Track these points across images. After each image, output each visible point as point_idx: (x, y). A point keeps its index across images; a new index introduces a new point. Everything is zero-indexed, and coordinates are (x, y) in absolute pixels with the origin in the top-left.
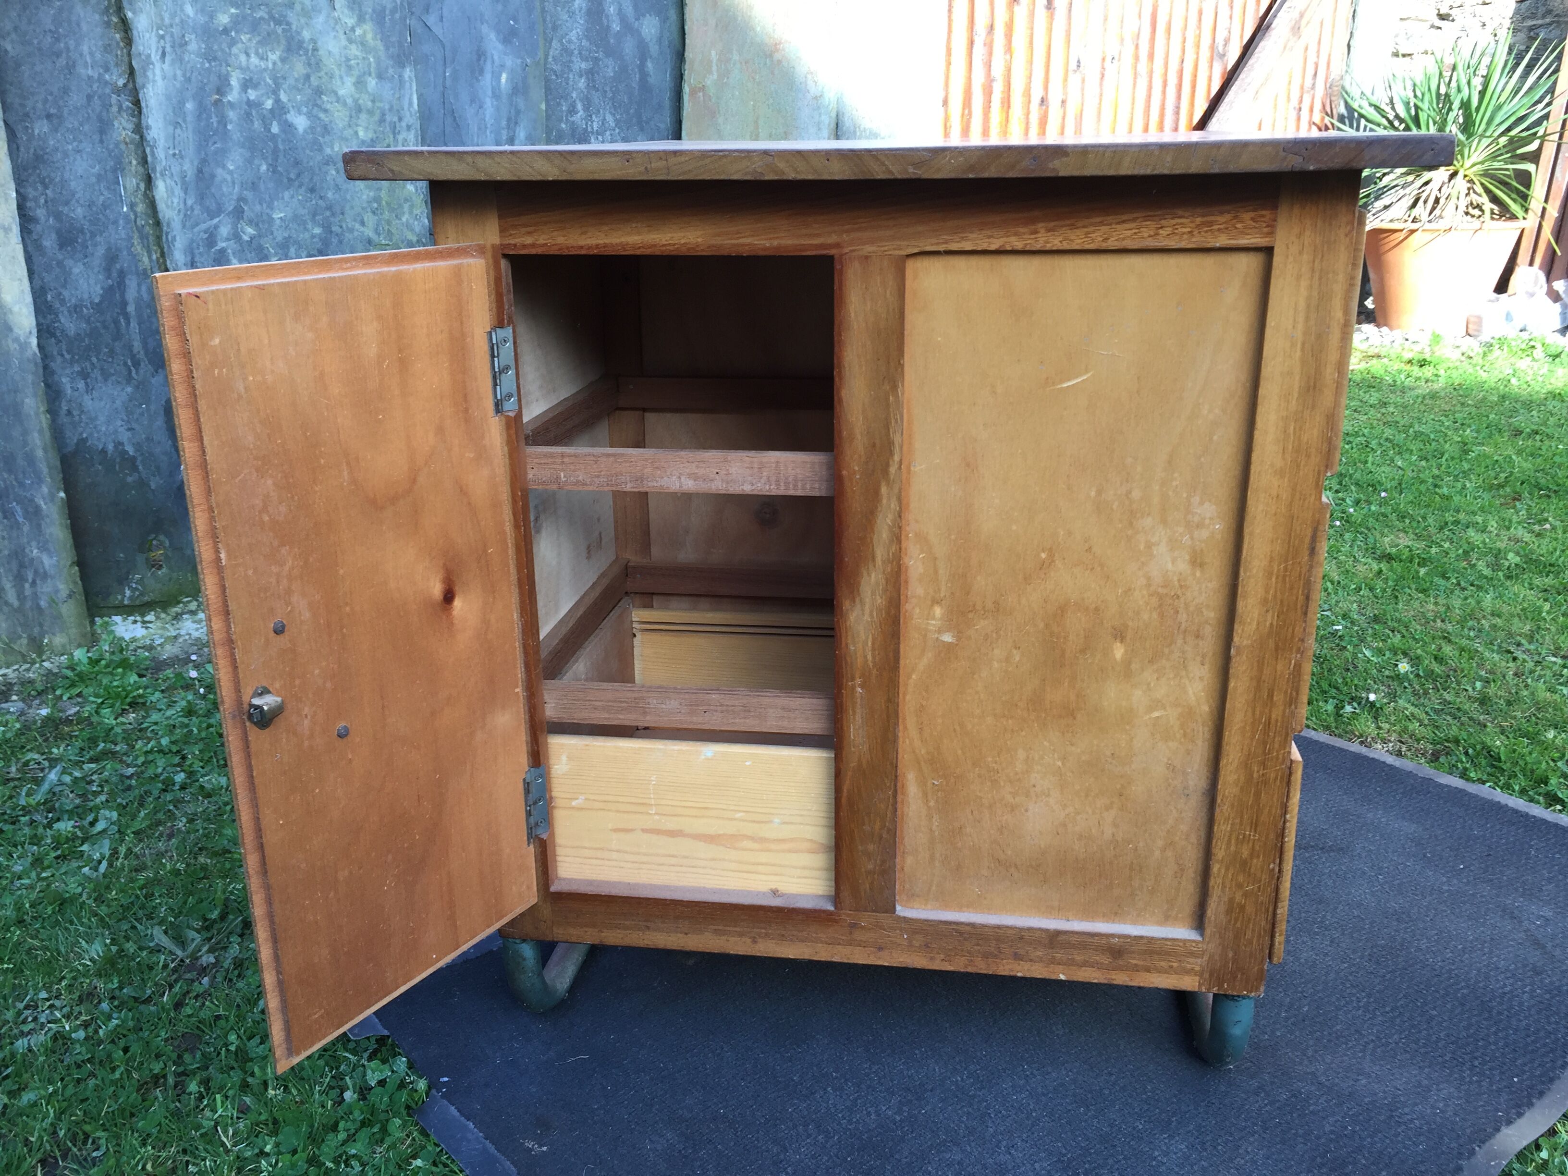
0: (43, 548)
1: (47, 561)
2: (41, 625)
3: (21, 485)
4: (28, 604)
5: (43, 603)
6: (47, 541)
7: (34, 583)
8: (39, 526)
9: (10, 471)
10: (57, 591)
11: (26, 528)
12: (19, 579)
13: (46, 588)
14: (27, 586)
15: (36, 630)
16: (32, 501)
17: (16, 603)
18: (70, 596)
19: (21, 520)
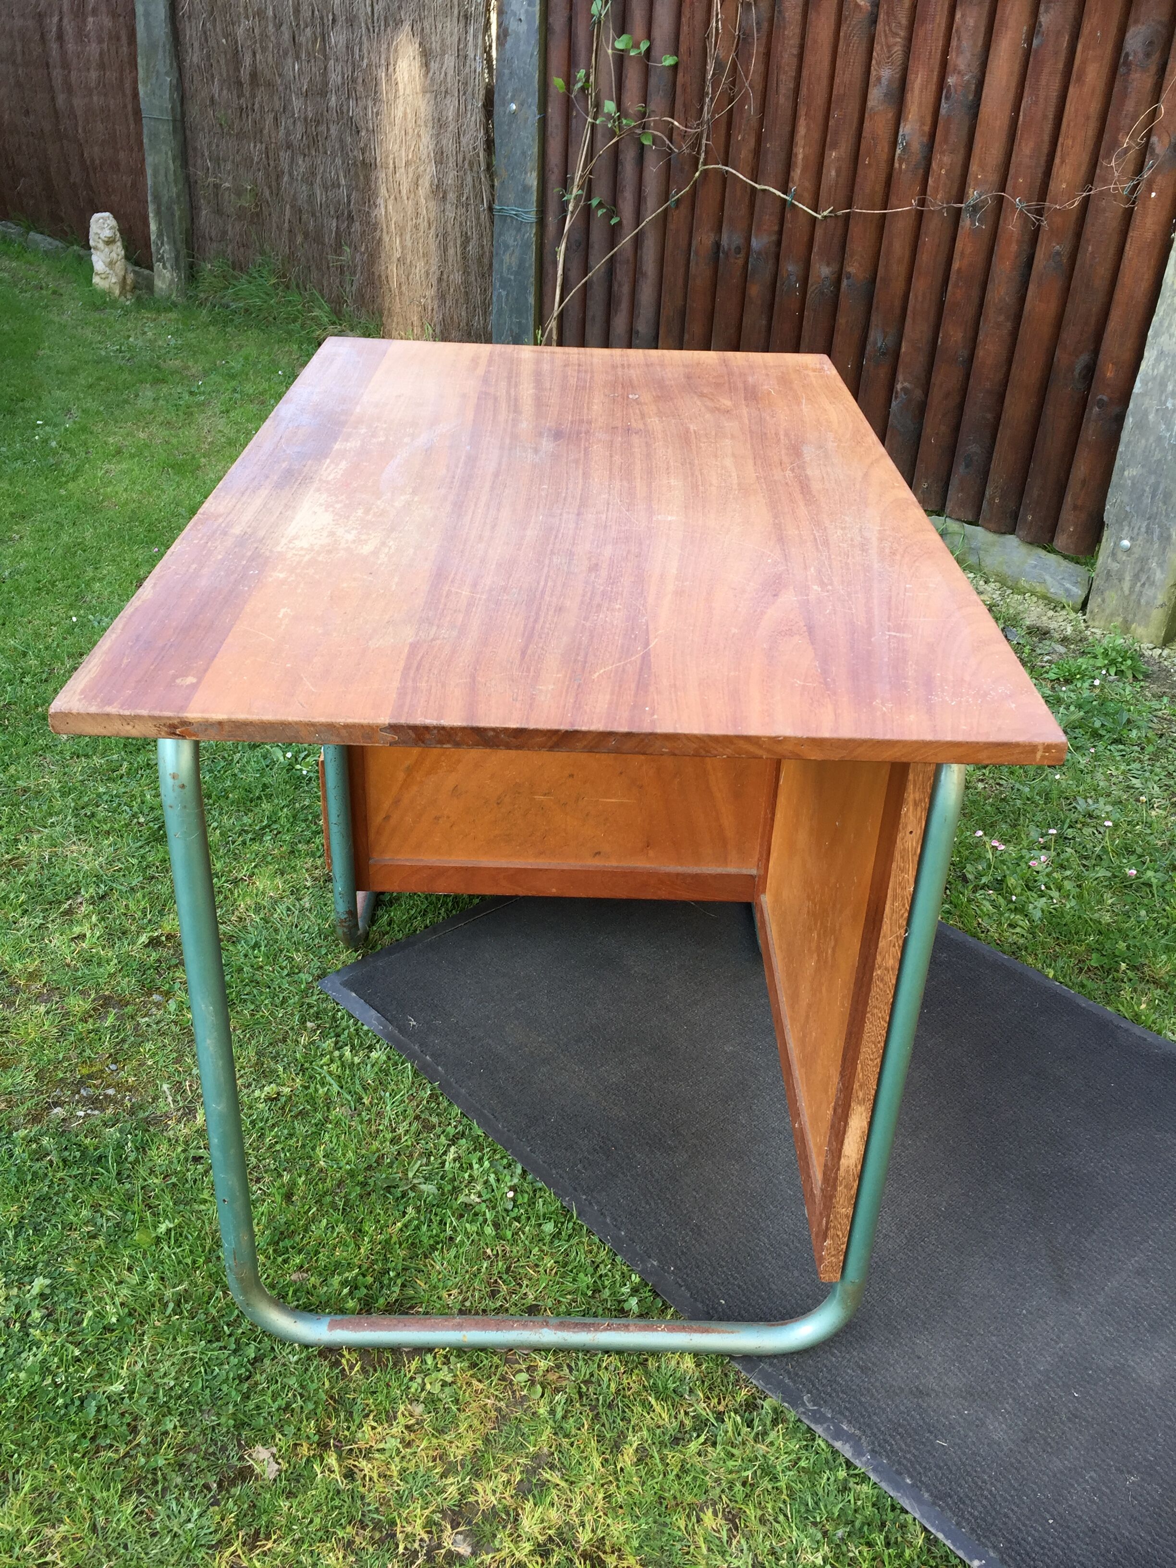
0: (1161, 565)
1: (1159, 575)
2: (1135, 615)
3: (1167, 515)
4: (1134, 597)
5: (1143, 601)
6: (1164, 561)
7: (1144, 584)
8: (1164, 549)
9: (1165, 503)
10: (1155, 598)
11: (1156, 546)
12: (1136, 577)
13: (1149, 592)
14: (1139, 584)
15: (1131, 616)
16: (1168, 529)
17: (1127, 592)
18: (1162, 606)
19: (1155, 539)
